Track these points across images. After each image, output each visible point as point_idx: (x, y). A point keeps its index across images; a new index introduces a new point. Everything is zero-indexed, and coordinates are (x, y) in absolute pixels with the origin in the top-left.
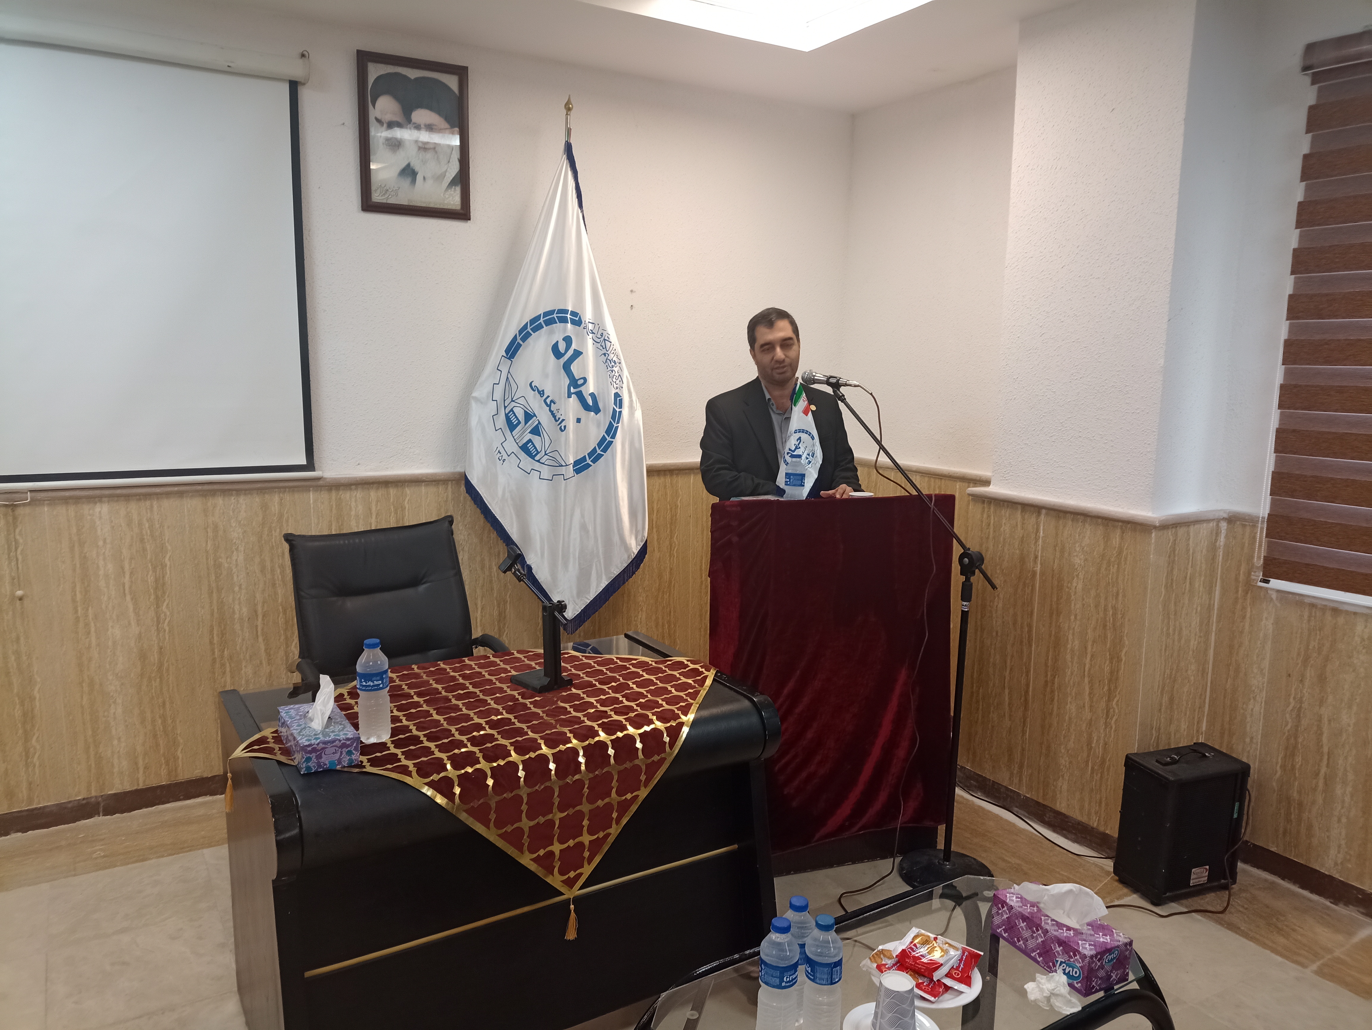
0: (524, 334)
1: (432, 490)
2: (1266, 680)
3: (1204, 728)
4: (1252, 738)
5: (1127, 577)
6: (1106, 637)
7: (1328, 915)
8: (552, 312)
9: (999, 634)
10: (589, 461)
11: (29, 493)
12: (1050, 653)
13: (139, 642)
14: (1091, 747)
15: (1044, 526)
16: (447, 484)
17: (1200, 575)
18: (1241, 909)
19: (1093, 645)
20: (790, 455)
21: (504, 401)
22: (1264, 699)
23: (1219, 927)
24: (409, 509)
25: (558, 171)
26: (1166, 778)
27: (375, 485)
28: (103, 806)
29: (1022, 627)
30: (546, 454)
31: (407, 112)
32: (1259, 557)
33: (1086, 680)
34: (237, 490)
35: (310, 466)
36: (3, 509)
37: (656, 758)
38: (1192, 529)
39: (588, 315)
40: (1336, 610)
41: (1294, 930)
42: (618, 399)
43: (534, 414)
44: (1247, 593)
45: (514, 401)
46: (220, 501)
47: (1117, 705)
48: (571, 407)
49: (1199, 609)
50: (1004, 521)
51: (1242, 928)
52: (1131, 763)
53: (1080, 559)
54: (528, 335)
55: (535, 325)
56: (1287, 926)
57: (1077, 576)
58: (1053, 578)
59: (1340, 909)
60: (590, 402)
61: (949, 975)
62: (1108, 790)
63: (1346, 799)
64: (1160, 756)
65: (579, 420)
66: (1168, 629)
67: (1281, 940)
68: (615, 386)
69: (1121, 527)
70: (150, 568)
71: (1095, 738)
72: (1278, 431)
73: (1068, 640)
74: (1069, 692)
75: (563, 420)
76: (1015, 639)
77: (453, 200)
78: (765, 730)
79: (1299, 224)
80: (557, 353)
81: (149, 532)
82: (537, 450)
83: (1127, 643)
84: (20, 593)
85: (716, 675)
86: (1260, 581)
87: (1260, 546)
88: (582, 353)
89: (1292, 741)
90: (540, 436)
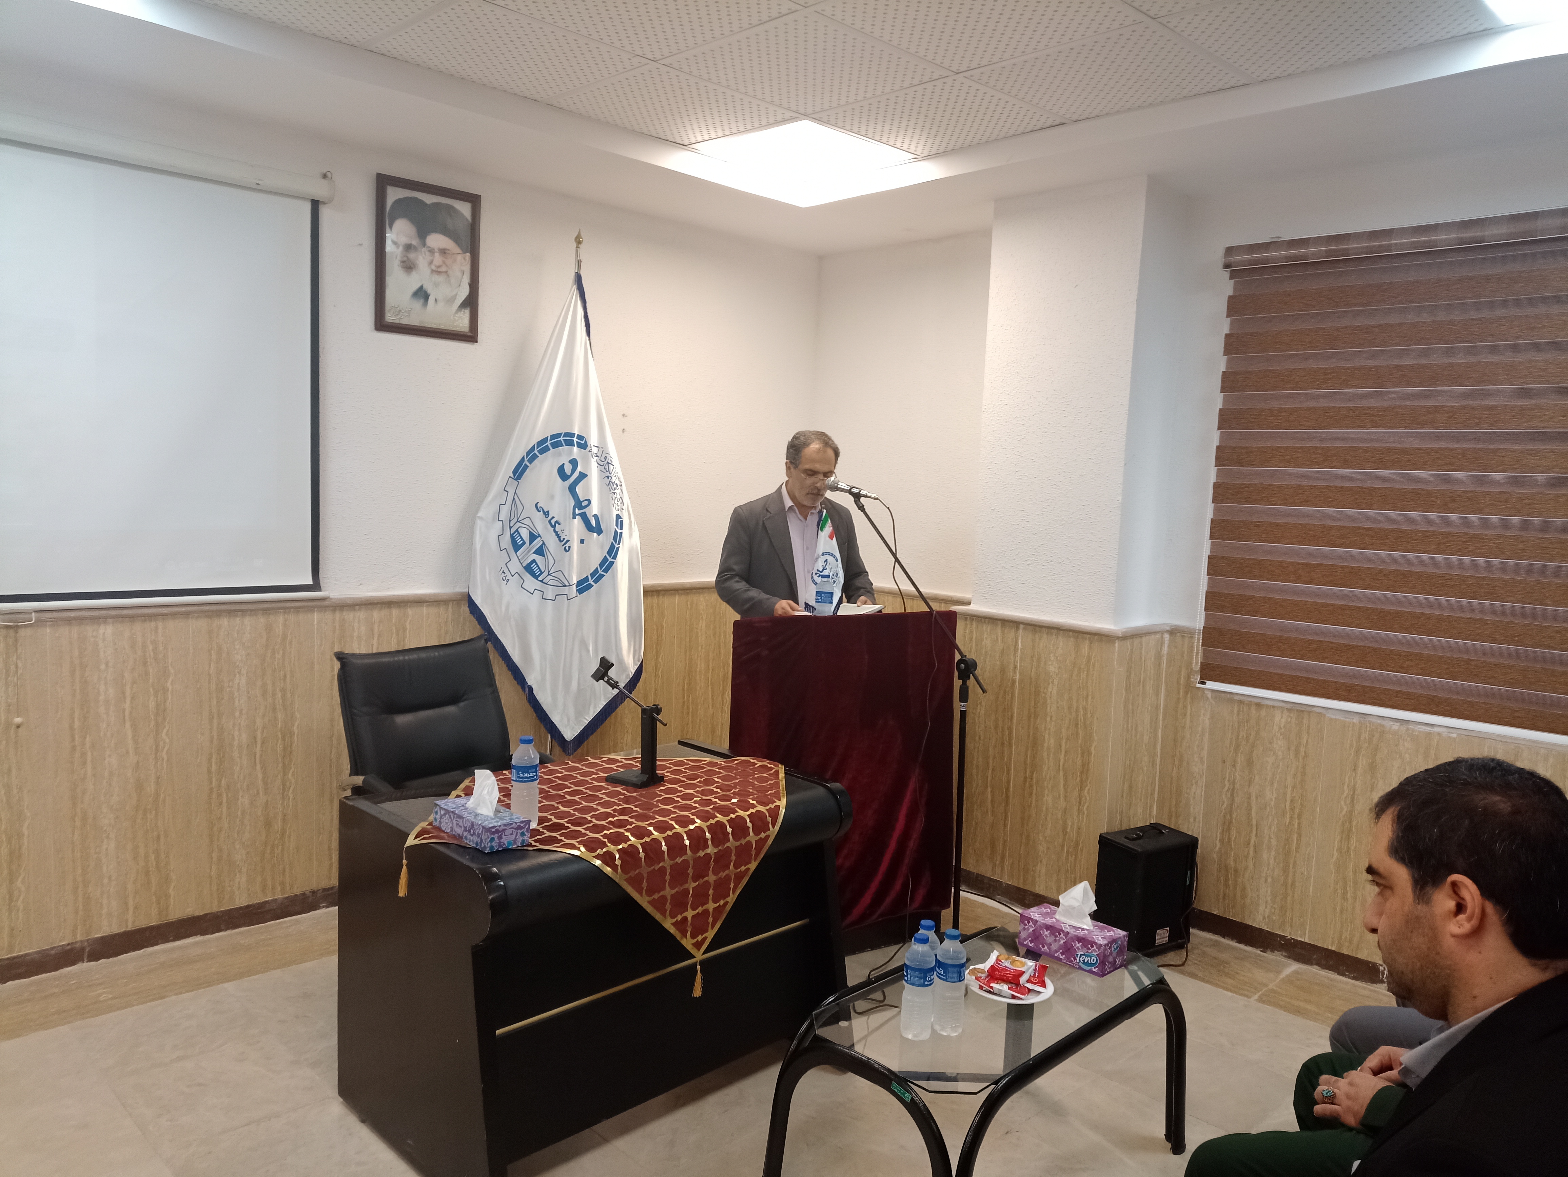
0: (531, 456)
1: (433, 610)
2: (1205, 767)
3: (1155, 813)
4: (1195, 818)
5: (1095, 681)
6: (1077, 734)
7: (1261, 960)
8: (559, 435)
9: (982, 738)
10: (591, 582)
11: (33, 614)
12: (1029, 752)
13: (136, 772)
14: (1066, 832)
15: (1022, 639)
16: (448, 605)
17: (1150, 679)
18: (1196, 962)
19: (1066, 743)
20: (818, 575)
21: (510, 521)
22: (1204, 784)
23: (1182, 976)
24: (410, 630)
25: (568, 301)
26: (1136, 851)
27: (379, 606)
28: (89, 952)
29: (1003, 731)
30: (549, 575)
31: (422, 235)
32: (1196, 663)
33: (1061, 773)
34: (243, 611)
35: (316, 586)
36: (4, 631)
37: (763, 835)
38: (1144, 639)
39: (593, 440)
40: (1259, 704)
41: (1237, 973)
42: (619, 520)
43: (539, 534)
44: (1187, 694)
45: (519, 522)
46: (225, 622)
47: (1088, 793)
48: (576, 529)
49: (1149, 708)
50: (985, 636)
51: (1199, 975)
52: (1104, 842)
53: (1055, 667)
54: (535, 457)
55: (542, 447)
56: (1231, 970)
57: (1052, 682)
58: (1030, 685)
59: (1269, 956)
60: (594, 524)
61: (1029, 981)
62: (1082, 869)
63: (1271, 862)
64: (1128, 833)
65: (582, 541)
66: (1128, 726)
67: (1230, 981)
68: (617, 508)
69: (1090, 638)
70: (152, 692)
71: (1070, 824)
72: (1209, 557)
73: (1044, 739)
74: (1046, 785)
75: (568, 541)
76: (996, 741)
77: (462, 323)
78: (841, 811)
79: (1223, 390)
80: (563, 476)
81: (152, 654)
82: (540, 570)
83: (1096, 738)
84: (18, 720)
85: (785, 770)
86: (1199, 683)
87: (1197, 653)
88: (587, 476)
89: (1228, 817)
90: (544, 556)
